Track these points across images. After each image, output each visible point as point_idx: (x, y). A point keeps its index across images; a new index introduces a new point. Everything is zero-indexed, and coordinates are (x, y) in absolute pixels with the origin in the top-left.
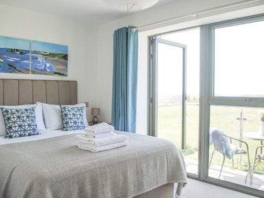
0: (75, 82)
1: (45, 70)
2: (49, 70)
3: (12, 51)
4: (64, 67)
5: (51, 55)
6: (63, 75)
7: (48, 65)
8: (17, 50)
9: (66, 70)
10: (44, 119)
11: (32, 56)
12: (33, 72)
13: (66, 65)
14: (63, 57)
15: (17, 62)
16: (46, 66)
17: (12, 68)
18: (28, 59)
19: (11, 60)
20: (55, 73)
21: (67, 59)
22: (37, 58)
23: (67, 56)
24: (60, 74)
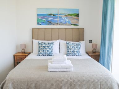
0: (83, 29)
1: (66, 23)
2: (67, 23)
3: (49, 15)
4: (77, 21)
5: (69, 15)
6: (76, 25)
7: (67, 20)
8: (52, 14)
9: (78, 22)
10: (59, 49)
11: (59, 16)
12: (60, 25)
13: (78, 20)
14: (76, 15)
15: (51, 20)
16: (66, 21)
17: (49, 23)
18: (57, 18)
19: (49, 19)
20: (71, 24)
21: (78, 16)
22: (61, 17)
23: (78, 14)
24: (74, 25)
